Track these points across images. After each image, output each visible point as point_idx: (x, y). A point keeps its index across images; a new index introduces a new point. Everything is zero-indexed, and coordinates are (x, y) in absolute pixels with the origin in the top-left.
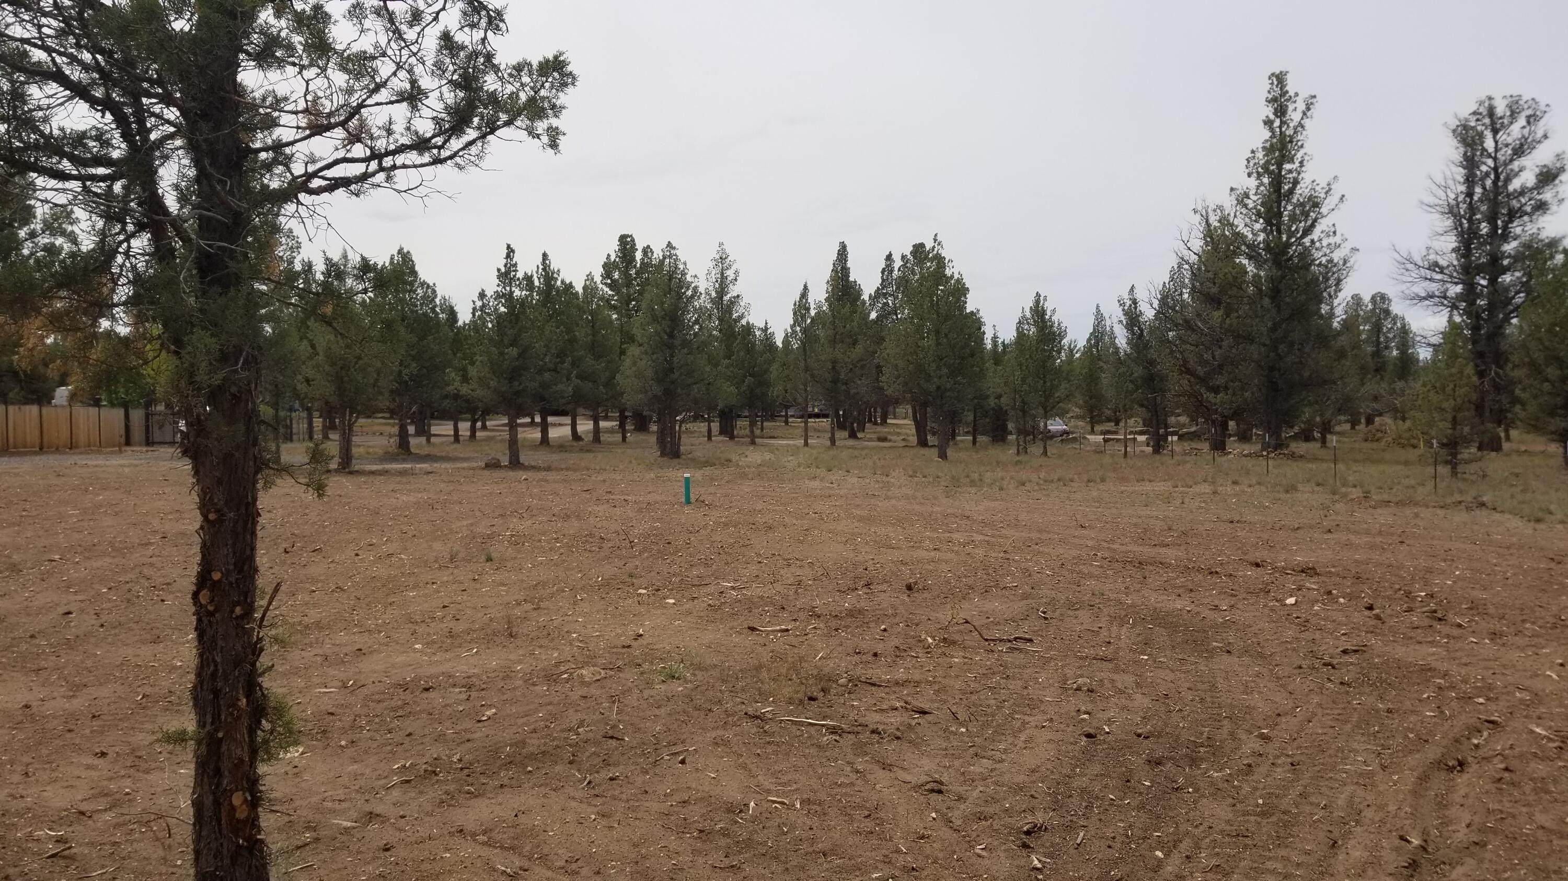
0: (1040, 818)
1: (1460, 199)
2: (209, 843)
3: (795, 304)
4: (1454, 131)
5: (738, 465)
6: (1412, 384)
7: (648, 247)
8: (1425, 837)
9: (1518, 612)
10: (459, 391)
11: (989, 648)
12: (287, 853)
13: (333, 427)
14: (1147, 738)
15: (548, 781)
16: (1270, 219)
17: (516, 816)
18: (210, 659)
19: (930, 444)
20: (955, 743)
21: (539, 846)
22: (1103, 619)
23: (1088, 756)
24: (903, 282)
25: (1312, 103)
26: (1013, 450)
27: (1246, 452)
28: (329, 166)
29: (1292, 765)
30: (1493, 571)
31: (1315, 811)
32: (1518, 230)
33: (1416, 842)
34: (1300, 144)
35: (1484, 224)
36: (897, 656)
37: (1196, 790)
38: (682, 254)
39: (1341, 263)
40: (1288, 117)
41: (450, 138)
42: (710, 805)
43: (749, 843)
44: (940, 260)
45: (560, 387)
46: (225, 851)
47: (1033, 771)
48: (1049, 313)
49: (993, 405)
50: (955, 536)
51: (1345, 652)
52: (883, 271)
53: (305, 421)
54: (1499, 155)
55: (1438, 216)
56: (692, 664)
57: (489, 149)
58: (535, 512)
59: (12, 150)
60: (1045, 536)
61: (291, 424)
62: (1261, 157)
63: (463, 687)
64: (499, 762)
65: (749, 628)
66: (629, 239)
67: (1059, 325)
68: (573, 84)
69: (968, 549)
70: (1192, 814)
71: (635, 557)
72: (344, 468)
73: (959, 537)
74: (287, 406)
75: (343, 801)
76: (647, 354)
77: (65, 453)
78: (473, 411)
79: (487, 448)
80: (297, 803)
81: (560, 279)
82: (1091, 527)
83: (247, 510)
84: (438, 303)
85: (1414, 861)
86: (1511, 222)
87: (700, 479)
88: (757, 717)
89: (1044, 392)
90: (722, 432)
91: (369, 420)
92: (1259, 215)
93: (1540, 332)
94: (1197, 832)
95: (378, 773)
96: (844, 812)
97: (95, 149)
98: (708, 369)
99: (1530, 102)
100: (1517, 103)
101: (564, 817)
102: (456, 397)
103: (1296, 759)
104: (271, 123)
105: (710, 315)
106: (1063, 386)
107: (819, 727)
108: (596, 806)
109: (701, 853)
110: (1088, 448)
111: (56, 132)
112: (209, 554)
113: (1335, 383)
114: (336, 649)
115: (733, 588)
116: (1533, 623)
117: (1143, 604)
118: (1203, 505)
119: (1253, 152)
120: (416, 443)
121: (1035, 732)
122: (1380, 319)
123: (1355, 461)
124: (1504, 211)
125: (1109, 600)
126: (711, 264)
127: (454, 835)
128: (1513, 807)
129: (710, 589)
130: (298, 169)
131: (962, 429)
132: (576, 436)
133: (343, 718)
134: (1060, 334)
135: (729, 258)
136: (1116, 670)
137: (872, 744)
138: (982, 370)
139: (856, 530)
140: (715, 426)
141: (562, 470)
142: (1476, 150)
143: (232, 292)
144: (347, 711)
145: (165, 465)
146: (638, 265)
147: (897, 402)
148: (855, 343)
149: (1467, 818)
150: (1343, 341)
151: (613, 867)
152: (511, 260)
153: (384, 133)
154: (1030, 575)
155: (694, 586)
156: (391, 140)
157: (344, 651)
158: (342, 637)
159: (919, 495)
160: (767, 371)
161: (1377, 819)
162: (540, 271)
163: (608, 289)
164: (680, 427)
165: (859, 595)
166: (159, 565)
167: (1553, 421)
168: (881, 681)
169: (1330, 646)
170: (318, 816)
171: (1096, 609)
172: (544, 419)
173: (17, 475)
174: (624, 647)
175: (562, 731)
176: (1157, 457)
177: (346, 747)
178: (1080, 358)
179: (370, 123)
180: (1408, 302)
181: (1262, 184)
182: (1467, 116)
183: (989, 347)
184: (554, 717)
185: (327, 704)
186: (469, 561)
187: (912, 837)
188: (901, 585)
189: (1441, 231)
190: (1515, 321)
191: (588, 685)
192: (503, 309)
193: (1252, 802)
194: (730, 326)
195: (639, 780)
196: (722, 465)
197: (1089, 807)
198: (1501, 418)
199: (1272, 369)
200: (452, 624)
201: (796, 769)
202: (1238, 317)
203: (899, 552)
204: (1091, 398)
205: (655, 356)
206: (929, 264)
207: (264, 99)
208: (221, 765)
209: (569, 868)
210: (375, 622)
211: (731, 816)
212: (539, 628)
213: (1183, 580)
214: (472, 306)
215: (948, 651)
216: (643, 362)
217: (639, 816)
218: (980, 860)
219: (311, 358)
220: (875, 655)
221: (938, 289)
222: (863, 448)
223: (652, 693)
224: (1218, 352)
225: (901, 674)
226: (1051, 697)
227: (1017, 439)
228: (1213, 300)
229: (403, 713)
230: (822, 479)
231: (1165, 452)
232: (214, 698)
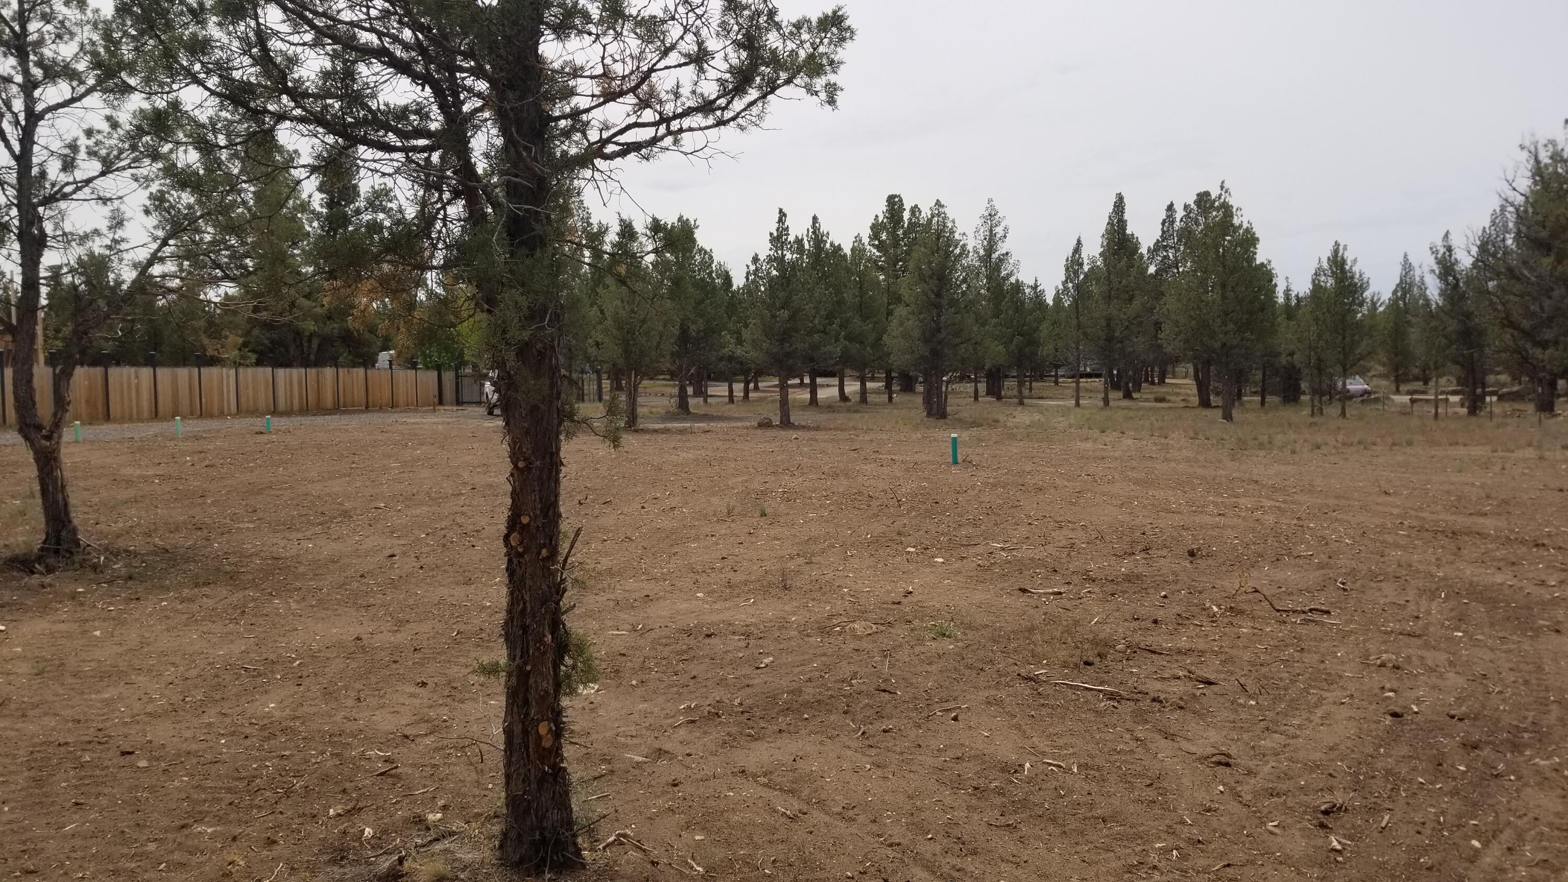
0: (1339, 798)
2: (519, 768)
3: (1067, 260)
5: (1006, 425)
7: (916, 206)
10: (733, 353)
11: (1281, 619)
12: (585, 782)
13: (619, 388)
14: (1461, 720)
15: (823, 729)
17: (794, 760)
18: (520, 597)
19: (1213, 404)
20: (1243, 716)
21: (817, 791)
22: (1411, 592)
23: (1393, 736)
24: (1186, 234)
26: (1306, 411)
28: (622, 132)
36: (1179, 624)
37: (1519, 778)
38: (950, 212)
41: (733, 98)
42: (984, 762)
43: (1024, 804)
44: (1227, 208)
45: (829, 348)
46: (532, 777)
47: (1331, 749)
48: (1349, 263)
49: (1284, 362)
50: (1242, 501)
52: (1163, 223)
53: (595, 382)
56: (962, 623)
57: (768, 109)
58: (805, 470)
59: (346, 125)
60: (1343, 502)
61: (583, 385)
63: (742, 634)
64: (777, 709)
65: (1020, 589)
66: (897, 200)
67: (1361, 276)
68: (851, 38)
69: (1257, 514)
70: (1514, 804)
71: (903, 515)
72: (630, 427)
73: (1247, 502)
74: (579, 369)
75: (635, 737)
76: (914, 314)
77: (387, 411)
78: (745, 372)
79: (759, 408)
80: (594, 737)
81: (829, 241)
82: (1396, 494)
83: (551, 459)
84: (714, 268)
87: (967, 439)
88: (1031, 679)
89: (1344, 348)
90: (988, 393)
91: (652, 382)
94: (1520, 823)
95: (665, 712)
96: (1123, 778)
97: (416, 123)
98: (975, 328)
101: (840, 764)
102: (731, 359)
104: (571, 93)
105: (978, 274)
106: (1364, 343)
107: (1095, 692)
108: (870, 756)
109: (976, 809)
110: (1393, 409)
111: (382, 107)
112: (518, 500)
114: (627, 595)
115: (1003, 549)
117: (1457, 577)
118: (1526, 471)
120: (694, 403)
121: (1333, 708)
125: (1418, 571)
126: (980, 222)
127: (736, 775)
129: (980, 549)
130: (593, 136)
131: (1248, 389)
132: (843, 397)
133: (634, 660)
134: (1361, 285)
135: (999, 215)
136: (1427, 646)
137: (1153, 712)
138: (1273, 325)
139: (1133, 493)
140: (982, 387)
141: (831, 429)
143: (538, 253)
144: (637, 652)
145: (472, 423)
146: (906, 225)
147: (1176, 360)
148: (1131, 299)
151: (889, 817)
152: (783, 224)
153: (672, 97)
154: (1327, 544)
155: (963, 545)
156: (679, 104)
157: (634, 597)
158: (631, 584)
159: (1201, 458)
160: (1036, 329)
162: (810, 234)
163: (875, 251)
164: (947, 387)
165: (1137, 560)
166: (470, 514)
168: (1162, 649)
170: (613, 750)
171: (1402, 581)
172: (813, 381)
173: (347, 431)
174: (894, 603)
175: (836, 682)
176: (1473, 419)
177: (637, 686)
178: (1384, 312)
179: (659, 89)
183: (1281, 301)
184: (828, 668)
185: (619, 646)
186: (745, 516)
187: (1200, 809)
188: (1183, 551)
191: (860, 638)
192: (775, 273)
194: (999, 285)
195: (912, 734)
196: (990, 425)
197: (1394, 789)
200: (731, 575)
201: (1072, 732)
203: (1180, 516)
204: (1396, 355)
205: (922, 316)
206: (1214, 213)
207: (563, 69)
208: (528, 696)
209: (846, 815)
210: (660, 571)
211: (1007, 775)
212: (812, 582)
213: (1504, 552)
214: (746, 270)
215: (1235, 621)
216: (911, 322)
217: (913, 769)
218: (1272, 837)
219: (600, 323)
220: (1155, 622)
221: (1225, 240)
222: (1139, 409)
223: (923, 649)
224: (1547, 303)
225: (1183, 642)
226: (1351, 672)
227: (1312, 400)
228: (1542, 246)
229: (688, 657)
230: (1095, 441)
231: (1482, 413)
232: (523, 633)
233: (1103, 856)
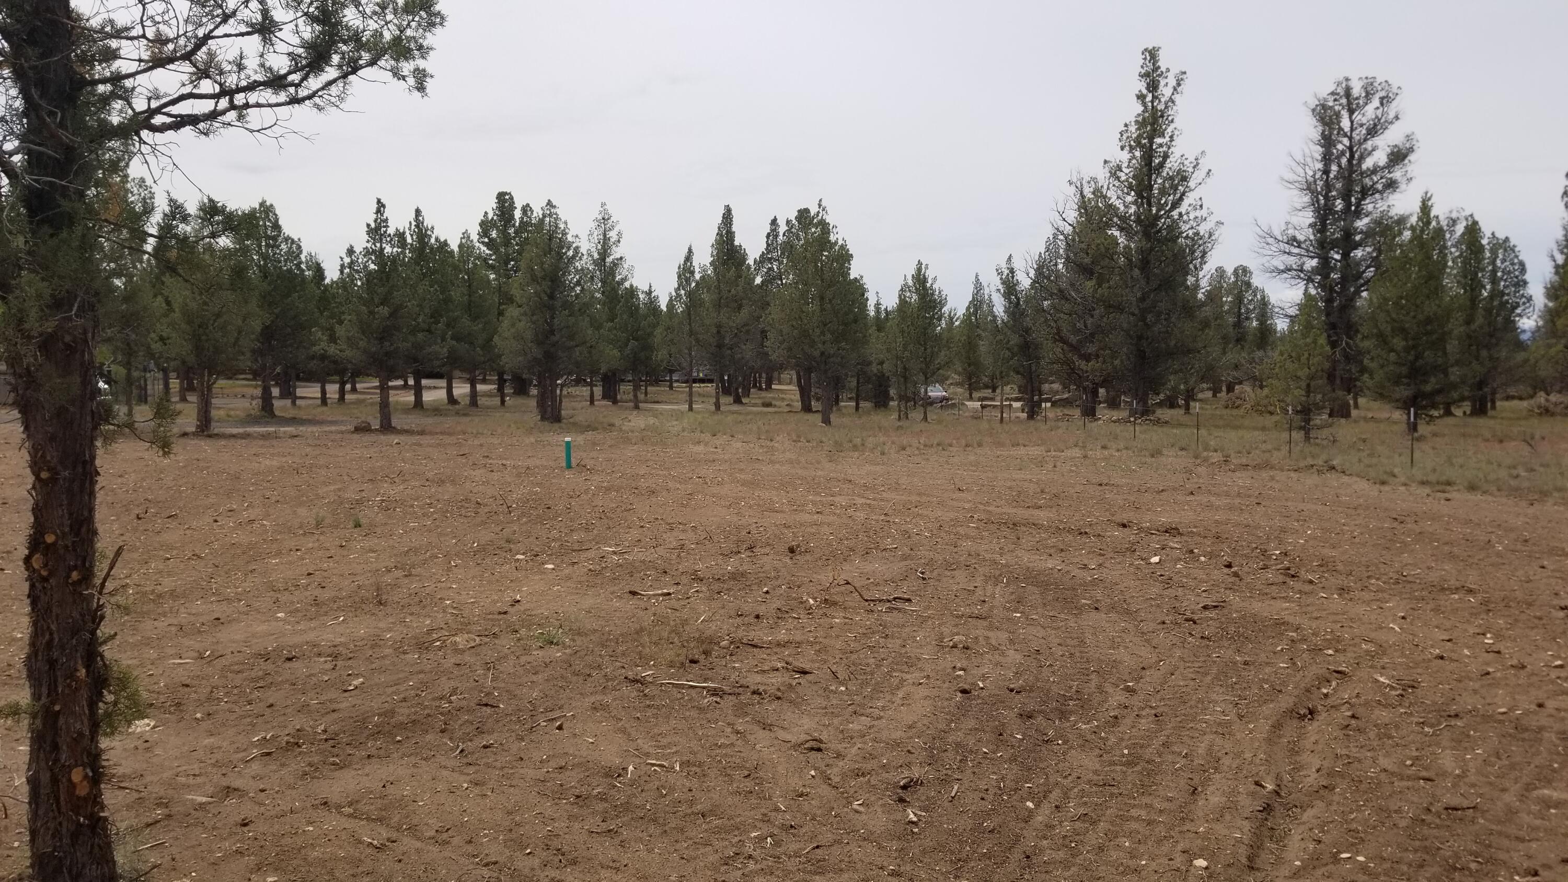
0: (916, 772)
1: (1317, 177)
2: (47, 822)
3: (679, 268)
4: (1313, 110)
5: (621, 429)
6: (1270, 353)
7: (528, 205)
8: (1279, 782)
9: (1363, 568)
10: (326, 351)
11: (868, 608)
12: (135, 831)
13: (191, 388)
14: (1018, 692)
15: (418, 751)
16: (1141, 191)
17: (384, 786)
18: (45, 627)
19: (814, 409)
20: (834, 702)
21: (407, 817)
22: (979, 579)
23: (962, 711)
24: (788, 247)
25: (1182, 79)
26: (895, 416)
27: (1114, 418)
28: (174, 102)
29: (1156, 716)
30: (1342, 530)
31: (1178, 759)
32: (1370, 207)
33: (1270, 787)
34: (1170, 118)
35: (1339, 201)
36: (778, 618)
37: (1065, 742)
38: (563, 213)
39: (1207, 236)
40: (1159, 92)
41: (307, 75)
42: (587, 770)
43: (627, 807)
44: (824, 225)
45: (436, 348)
46: (64, 831)
47: (910, 727)
48: (930, 281)
49: (875, 371)
50: (837, 499)
51: (1205, 608)
52: (768, 236)
53: (161, 382)
54: (1354, 135)
55: (1296, 192)
56: (570, 630)
57: (350, 90)
58: (407, 477)
60: (924, 499)
61: (146, 385)
62: (1134, 131)
63: (328, 656)
64: (367, 732)
65: (630, 592)
66: (507, 197)
67: (940, 293)
68: (441, 24)
69: (850, 511)
70: (1061, 765)
71: (512, 522)
72: (203, 431)
73: (842, 500)
74: (141, 367)
75: (198, 775)
76: (526, 315)
78: (341, 372)
79: (356, 411)
80: (148, 779)
81: (434, 236)
82: (968, 490)
83: (84, 468)
84: (303, 259)
85: (1268, 805)
86: (1364, 198)
87: (582, 443)
88: (637, 681)
89: (925, 358)
90: (605, 396)
91: (231, 382)
92: (1130, 187)
93: (1388, 305)
94: (1065, 782)
95: (236, 746)
96: (723, 772)
98: (590, 332)
99: (1384, 84)
100: (1372, 84)
101: (434, 786)
102: (323, 357)
103: (1159, 710)
104: (111, 55)
105: (592, 278)
106: (943, 353)
107: (699, 690)
108: (468, 774)
109: (577, 818)
110: (967, 414)
112: (42, 515)
113: (1199, 352)
114: (192, 618)
115: (615, 553)
116: (1378, 579)
117: (1017, 563)
118: (1073, 468)
119: (1126, 125)
120: (280, 405)
121: (912, 689)
122: (1241, 291)
123: (1217, 427)
124: (1358, 189)
125: (984, 560)
126: (594, 225)
127: (317, 808)
128: (1359, 752)
129: (591, 554)
130: (140, 105)
131: (844, 395)
132: (452, 400)
133: (199, 690)
134: (940, 301)
135: (612, 219)
136: (991, 628)
137: (753, 705)
138: (865, 336)
139: (740, 494)
140: (598, 391)
141: (437, 433)
142: (1334, 129)
143: (64, 234)
144: (204, 682)
146: (517, 224)
147: (782, 368)
148: (740, 307)
149: (1316, 762)
150: (1207, 311)
151: (486, 836)
152: (382, 215)
153: (235, 68)
154: (909, 537)
155: (574, 551)
156: (243, 76)
157: (201, 620)
158: (198, 606)
159: (803, 459)
160: (650, 334)
161: (1234, 766)
162: (413, 227)
163: (485, 249)
164: (561, 391)
165: (742, 558)
167: (1397, 389)
168: (763, 643)
169: (1192, 602)
170: (170, 792)
171: (972, 569)
172: (418, 382)
174: (500, 613)
175: (434, 699)
176: (1032, 423)
177: (202, 719)
178: (959, 326)
179: (219, 57)
180: (1268, 275)
181: (1134, 157)
182: (1325, 96)
183: (872, 313)
184: (424, 685)
185: (182, 676)
186: (336, 527)
187: (793, 795)
188: (783, 548)
189: (1299, 206)
190: (1364, 294)
191: (462, 652)
192: (372, 266)
193: (1118, 753)
194: (613, 289)
195: (515, 747)
196: (604, 429)
197: (963, 760)
198: (1350, 386)
199: (1140, 338)
200: (318, 592)
201: (676, 731)
202: (1109, 288)
203: (782, 515)
204: (969, 365)
205: (535, 318)
206: (813, 230)
207: (103, 28)
208: (58, 740)
209: (441, 838)
210: (234, 590)
211: (609, 780)
212: (410, 595)
213: (1054, 540)
214: (339, 262)
215: (829, 612)
216: (522, 324)
217: (514, 783)
218: (858, 815)
219: (166, 316)
220: (757, 617)
221: (822, 255)
222: (748, 414)
223: (529, 659)
224: (1090, 321)
225: (782, 635)
226: (928, 654)
227: (899, 405)
228: (1086, 271)
229: (264, 683)
230: (706, 444)
231: (1039, 418)
232: (50, 669)
233: (702, 851)
